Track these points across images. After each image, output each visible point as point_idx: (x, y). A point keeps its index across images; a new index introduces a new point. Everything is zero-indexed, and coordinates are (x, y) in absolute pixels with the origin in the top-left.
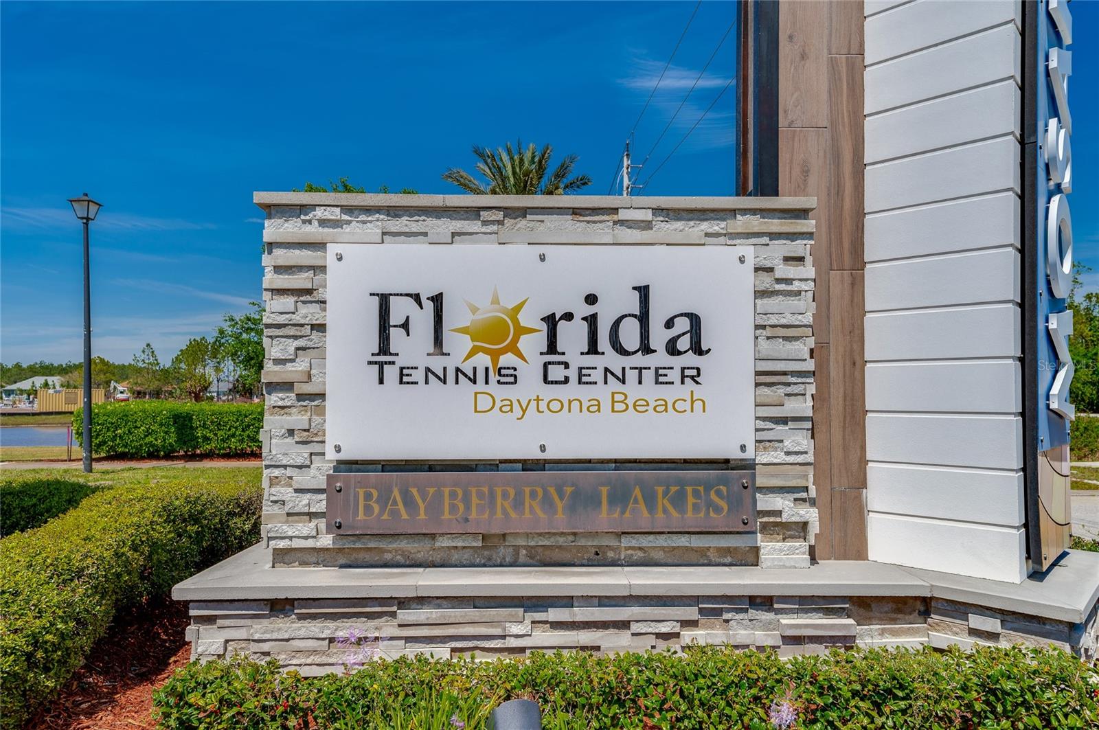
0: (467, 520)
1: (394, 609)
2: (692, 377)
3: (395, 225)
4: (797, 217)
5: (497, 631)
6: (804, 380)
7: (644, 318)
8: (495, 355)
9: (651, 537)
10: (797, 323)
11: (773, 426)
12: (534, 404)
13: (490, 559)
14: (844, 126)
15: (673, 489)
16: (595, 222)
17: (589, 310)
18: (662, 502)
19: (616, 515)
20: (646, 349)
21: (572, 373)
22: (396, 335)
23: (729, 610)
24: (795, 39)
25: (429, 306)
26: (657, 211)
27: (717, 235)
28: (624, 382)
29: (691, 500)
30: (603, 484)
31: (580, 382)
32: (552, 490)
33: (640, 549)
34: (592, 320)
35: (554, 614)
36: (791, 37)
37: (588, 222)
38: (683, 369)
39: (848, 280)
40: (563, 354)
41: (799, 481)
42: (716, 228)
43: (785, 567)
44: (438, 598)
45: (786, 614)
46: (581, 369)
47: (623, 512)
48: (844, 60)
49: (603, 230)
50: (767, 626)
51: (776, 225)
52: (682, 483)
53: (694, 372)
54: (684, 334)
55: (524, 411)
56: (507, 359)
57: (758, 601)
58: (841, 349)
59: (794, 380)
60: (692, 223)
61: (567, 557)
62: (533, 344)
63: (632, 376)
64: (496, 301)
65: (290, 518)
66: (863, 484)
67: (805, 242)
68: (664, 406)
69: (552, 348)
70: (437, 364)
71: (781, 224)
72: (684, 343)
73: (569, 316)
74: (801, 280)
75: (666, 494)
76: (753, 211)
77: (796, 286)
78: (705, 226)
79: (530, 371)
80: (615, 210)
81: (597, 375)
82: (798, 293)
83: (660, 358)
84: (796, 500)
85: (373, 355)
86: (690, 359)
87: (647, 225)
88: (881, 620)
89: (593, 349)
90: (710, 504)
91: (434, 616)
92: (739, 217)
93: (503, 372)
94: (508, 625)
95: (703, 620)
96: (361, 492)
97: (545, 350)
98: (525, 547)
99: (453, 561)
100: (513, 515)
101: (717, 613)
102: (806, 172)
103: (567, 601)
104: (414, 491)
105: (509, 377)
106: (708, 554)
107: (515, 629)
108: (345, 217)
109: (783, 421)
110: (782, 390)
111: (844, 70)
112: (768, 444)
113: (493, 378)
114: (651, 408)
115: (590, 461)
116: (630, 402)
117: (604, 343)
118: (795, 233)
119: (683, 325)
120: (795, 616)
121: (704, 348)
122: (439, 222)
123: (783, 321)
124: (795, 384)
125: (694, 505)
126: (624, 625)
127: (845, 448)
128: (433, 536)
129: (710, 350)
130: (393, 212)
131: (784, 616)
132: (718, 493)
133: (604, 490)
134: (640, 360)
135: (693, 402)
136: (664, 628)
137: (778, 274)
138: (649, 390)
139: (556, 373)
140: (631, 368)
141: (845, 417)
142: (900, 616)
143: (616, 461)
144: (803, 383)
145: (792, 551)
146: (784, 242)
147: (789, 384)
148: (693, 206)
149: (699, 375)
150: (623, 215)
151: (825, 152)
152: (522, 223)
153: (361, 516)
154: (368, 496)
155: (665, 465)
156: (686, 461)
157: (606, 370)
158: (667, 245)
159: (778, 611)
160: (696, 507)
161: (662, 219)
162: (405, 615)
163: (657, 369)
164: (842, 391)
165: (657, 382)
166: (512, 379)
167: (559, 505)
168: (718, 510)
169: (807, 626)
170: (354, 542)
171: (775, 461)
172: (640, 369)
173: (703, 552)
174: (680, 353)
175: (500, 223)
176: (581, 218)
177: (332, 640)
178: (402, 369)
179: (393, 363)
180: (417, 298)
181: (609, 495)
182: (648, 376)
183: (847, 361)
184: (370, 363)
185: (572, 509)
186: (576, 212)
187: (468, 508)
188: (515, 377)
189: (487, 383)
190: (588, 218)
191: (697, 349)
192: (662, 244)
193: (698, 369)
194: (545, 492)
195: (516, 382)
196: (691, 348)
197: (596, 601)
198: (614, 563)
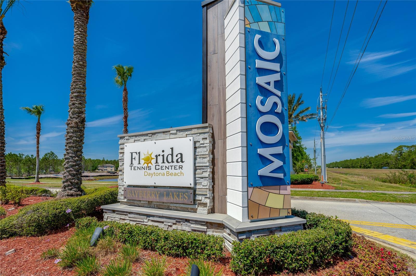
0: (143, 198)
1: (128, 214)
2: (181, 168)
3: (136, 139)
4: (205, 128)
5: (142, 221)
6: (207, 168)
7: (172, 155)
8: (148, 164)
9: (176, 204)
10: (205, 154)
11: (200, 179)
12: (154, 174)
13: (150, 207)
14: (222, 104)
15: (177, 193)
16: (167, 134)
17: (163, 154)
18: (175, 196)
19: (167, 199)
20: (173, 162)
21: (160, 167)
22: (133, 160)
23: (182, 222)
24: (211, 85)
25: (138, 154)
26: (177, 130)
27: (189, 134)
28: (169, 169)
29: (181, 196)
30: (165, 192)
31: (161, 169)
32: (156, 192)
33: (176, 207)
34: (163, 156)
35: (151, 218)
36: (210, 84)
37: (166, 134)
38: (179, 166)
39: (223, 142)
40: (158, 163)
41: (205, 193)
42: (189, 133)
43: (201, 214)
44: (134, 213)
45: (193, 224)
46: (161, 166)
47: (168, 198)
48: (221, 88)
49: (168, 136)
50: (189, 226)
51: (200, 131)
52: (179, 192)
53: (181, 167)
54: (179, 158)
55: (152, 176)
56: (150, 165)
57: (188, 220)
58: (221, 160)
59: (205, 168)
60: (184, 132)
61: (163, 207)
62: (154, 161)
63: (170, 167)
64: (148, 153)
65: (122, 196)
66: (226, 194)
67: (207, 134)
68: (176, 174)
69: (157, 162)
70: (139, 166)
71: (201, 131)
72: (179, 160)
73: (159, 155)
74: (206, 143)
75: (176, 194)
76: (196, 128)
77: (205, 145)
78: (187, 133)
79: (153, 167)
80: (170, 131)
81: (164, 168)
82: (205, 147)
83: (175, 164)
84: (205, 197)
85: (130, 164)
86: (180, 164)
87: (176, 134)
88: (215, 228)
89: (163, 162)
90: (184, 197)
91: (133, 216)
92: (193, 130)
93: (149, 167)
94: (144, 220)
95: (177, 223)
96: (128, 191)
97: (155, 163)
98: (156, 205)
99: (145, 206)
100: (150, 197)
101: (180, 222)
102: (213, 116)
103: (153, 216)
104: (135, 191)
105: (150, 168)
106: (188, 209)
107: (145, 221)
108: (129, 138)
109: (202, 178)
110: (202, 170)
111: (221, 90)
112: (199, 183)
113: (147, 169)
114: (173, 175)
115: (165, 187)
116: (170, 173)
117: (165, 161)
118: (205, 132)
119: (179, 156)
120: (195, 225)
121: (183, 161)
122: (142, 137)
123: (202, 154)
124: (205, 169)
125: (181, 197)
126: (163, 222)
127: (222, 185)
128: (140, 201)
129: (184, 161)
130: (136, 136)
131: (193, 225)
132: (186, 195)
133: (165, 193)
134: (171, 164)
135: (181, 173)
136: (170, 224)
137: (201, 143)
138: (173, 171)
139: (157, 167)
140: (170, 166)
141: (222, 177)
142: (219, 228)
143: (170, 187)
144: (207, 169)
145: (204, 210)
146: (203, 135)
147: (204, 169)
148: (185, 128)
149: (182, 167)
150: (171, 132)
151: (218, 111)
152: (155, 136)
153: (128, 196)
154: (129, 192)
155: (178, 188)
156: (183, 187)
157: (166, 166)
158: (179, 138)
159: (191, 223)
160: (182, 198)
161: (178, 132)
162: (130, 215)
163: (175, 166)
164: (221, 170)
165: (175, 169)
166: (150, 169)
167: (157, 195)
168: (186, 199)
169: (195, 227)
170: (129, 201)
171: (200, 188)
172: (172, 166)
173: (187, 208)
174: (179, 162)
175: (151, 136)
176: (164, 134)
177: (120, 219)
178: (134, 167)
179: (133, 166)
180: (136, 153)
181: (166, 194)
182: (173, 167)
183: (223, 163)
184: (130, 166)
185: (159, 197)
186: (164, 132)
187: (143, 195)
188: (151, 168)
189: (146, 170)
190: (165, 134)
191: (182, 161)
192: (178, 138)
193: (182, 166)
194: (155, 193)
195: (151, 169)
196: (181, 161)
197: (158, 217)
198: (171, 210)
